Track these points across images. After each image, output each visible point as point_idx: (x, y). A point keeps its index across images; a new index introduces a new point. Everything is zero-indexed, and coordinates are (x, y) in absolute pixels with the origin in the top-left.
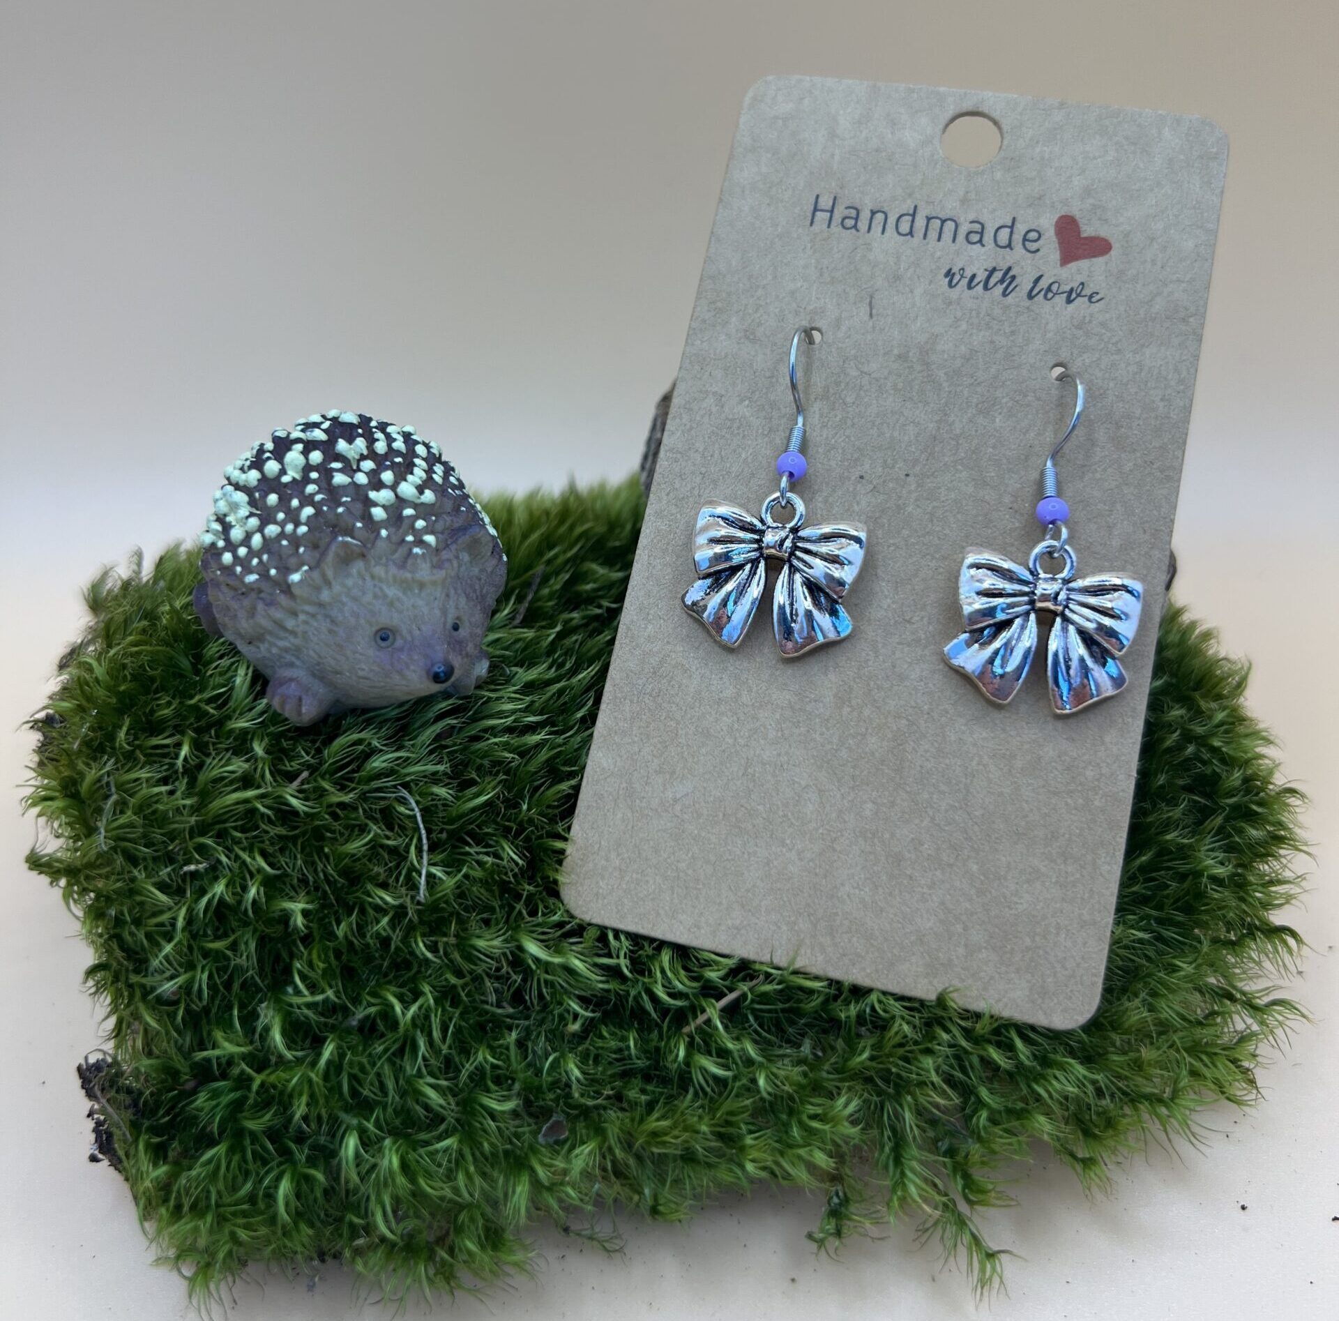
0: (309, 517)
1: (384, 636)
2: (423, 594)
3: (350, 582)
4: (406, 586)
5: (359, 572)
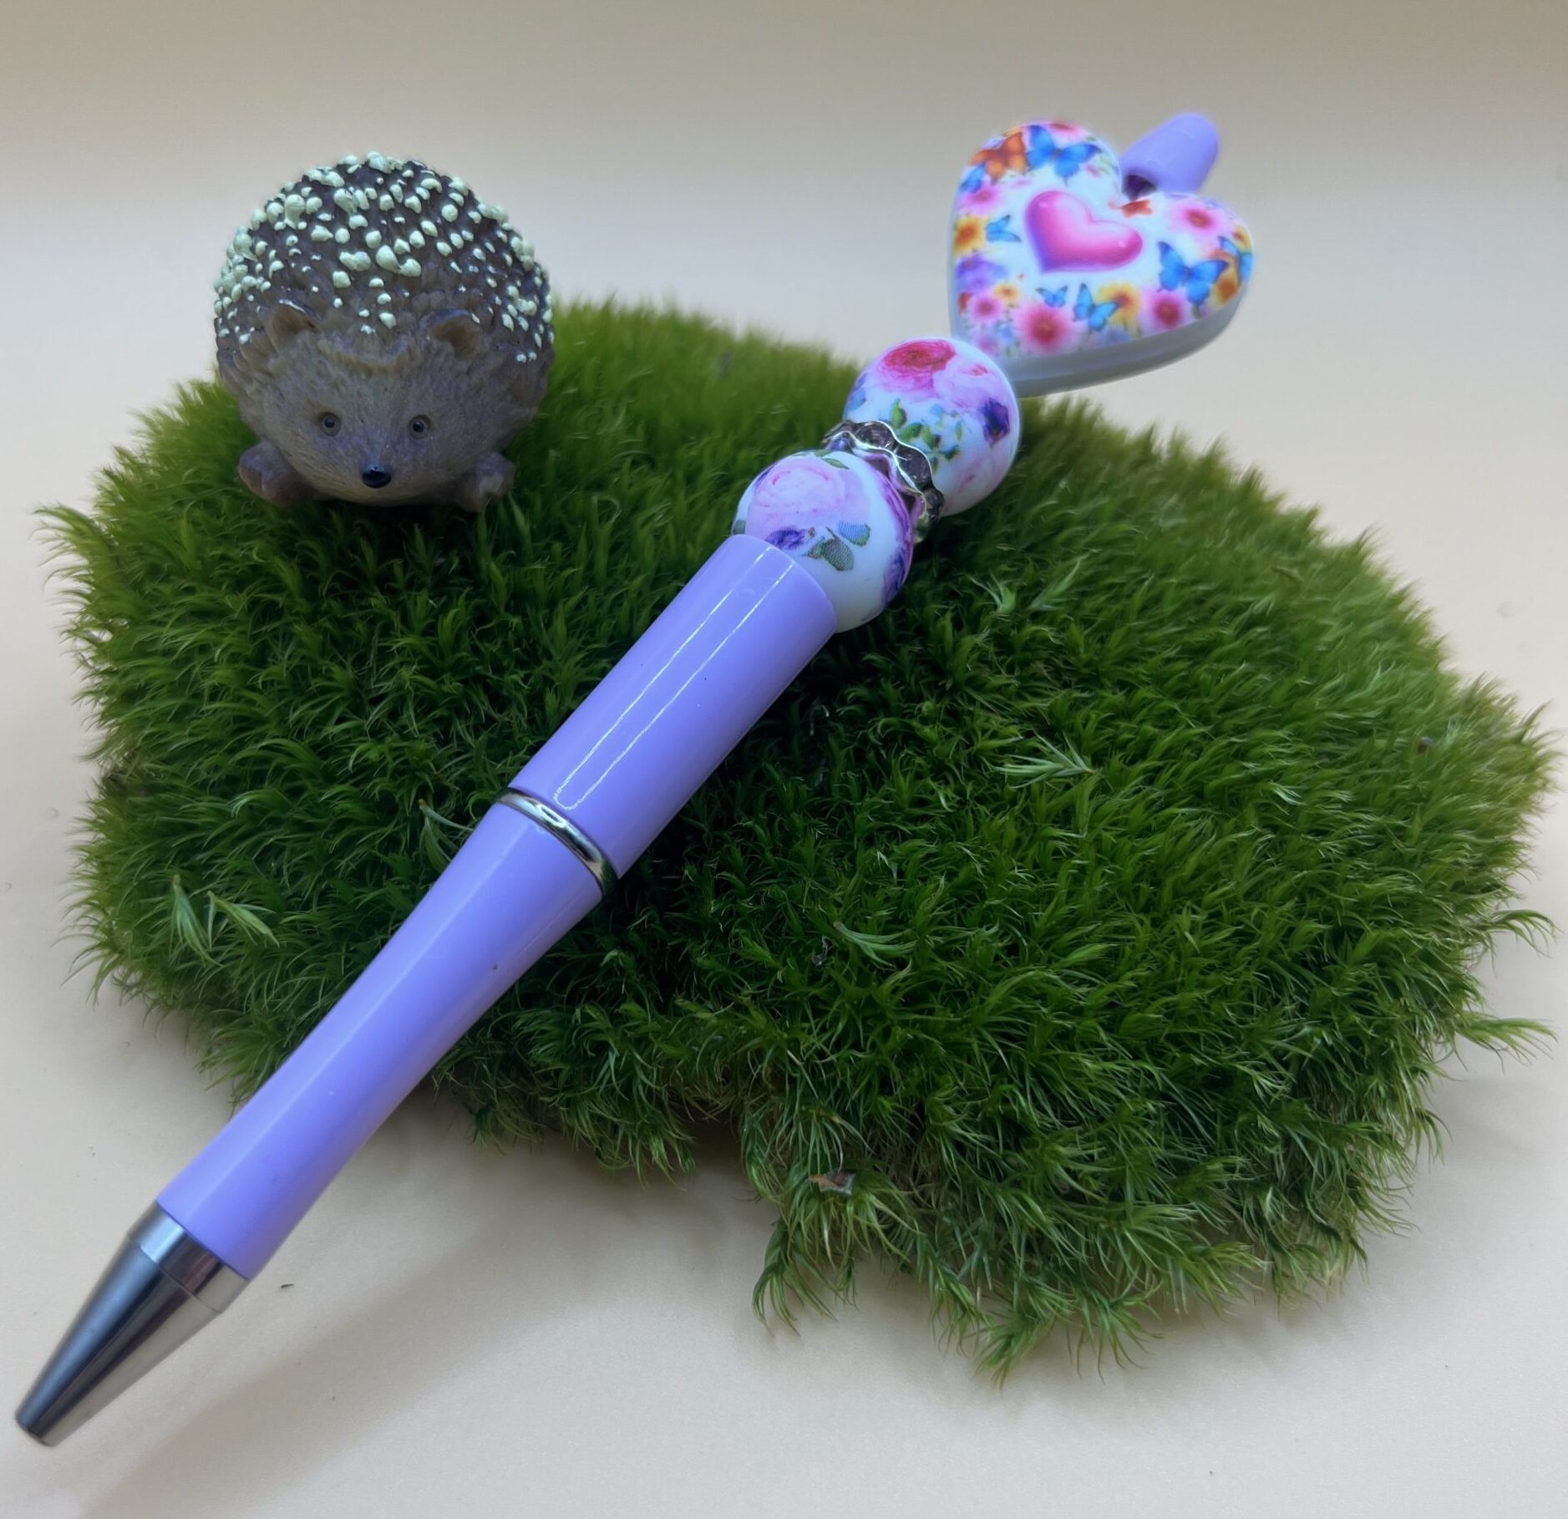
1: (328, 421)
2: (371, 382)
3: (294, 353)
4: (353, 369)
5: (304, 343)
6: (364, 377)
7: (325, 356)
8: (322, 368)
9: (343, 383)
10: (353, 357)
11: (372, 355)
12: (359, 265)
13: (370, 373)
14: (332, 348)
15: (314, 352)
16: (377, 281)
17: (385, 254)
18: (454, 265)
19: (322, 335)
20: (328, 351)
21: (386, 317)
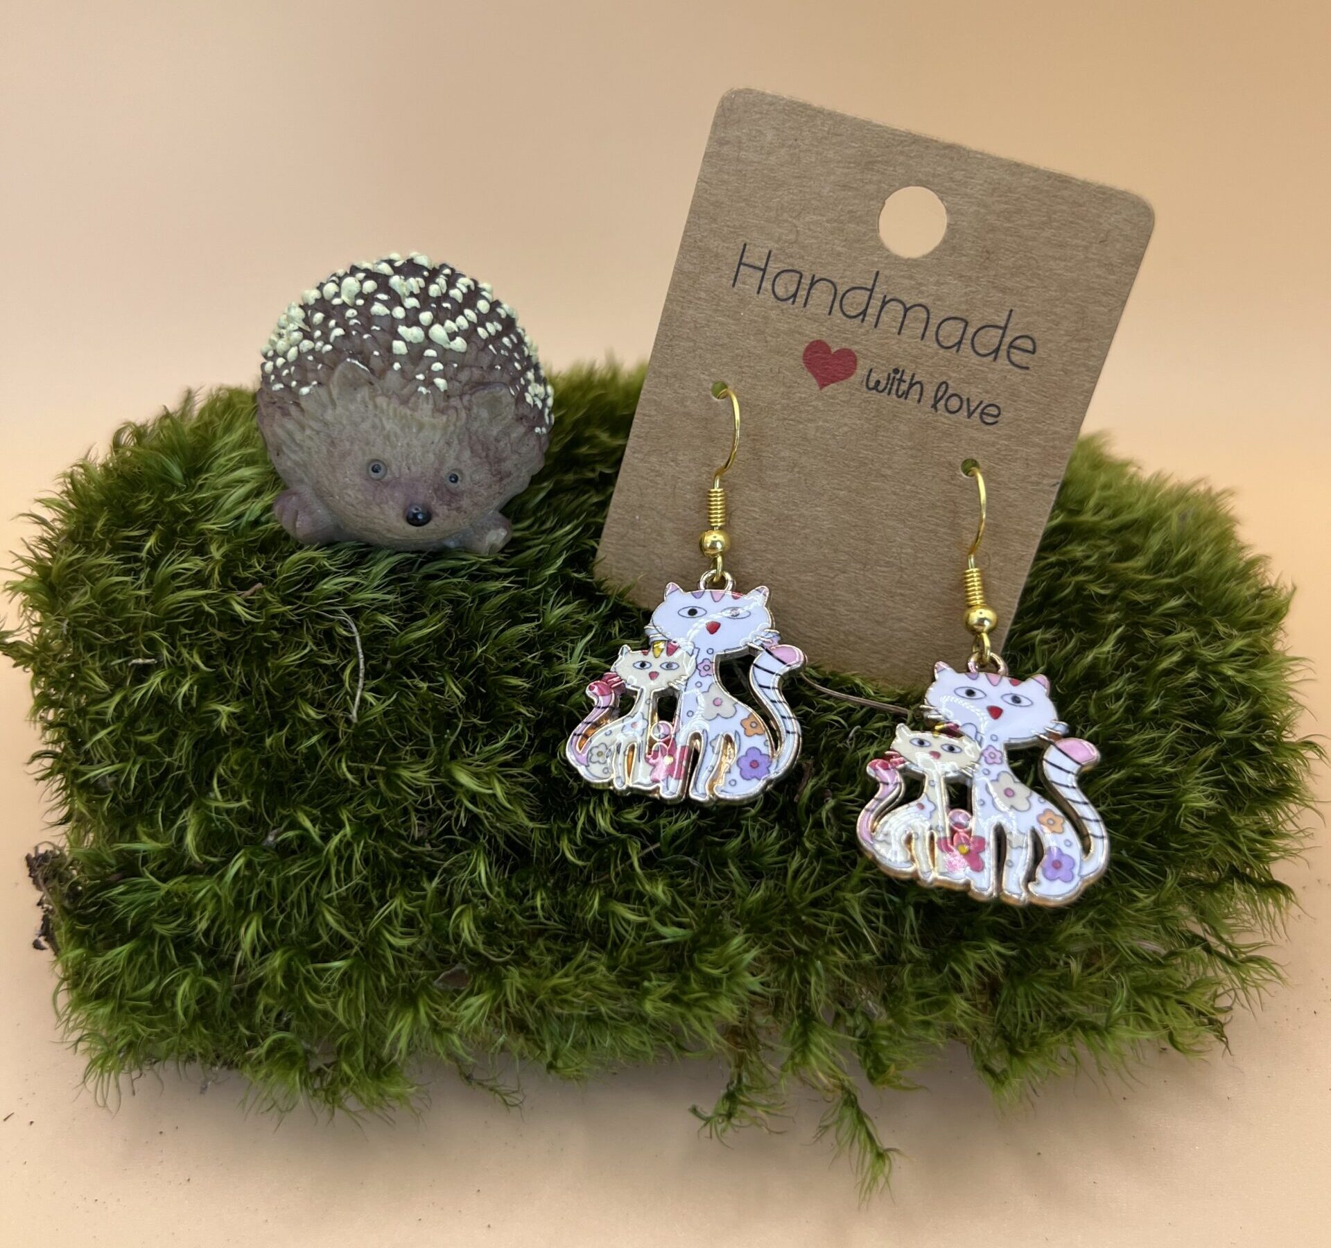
0: (336, 337)
1: (376, 467)
2: (421, 435)
4: (404, 423)
6: (415, 430)
7: (382, 412)
8: (377, 421)
9: (395, 435)
10: (409, 412)
11: (425, 411)
12: (415, 338)
14: (388, 405)
15: (371, 407)
18: (490, 347)
19: (381, 393)
20: (385, 407)
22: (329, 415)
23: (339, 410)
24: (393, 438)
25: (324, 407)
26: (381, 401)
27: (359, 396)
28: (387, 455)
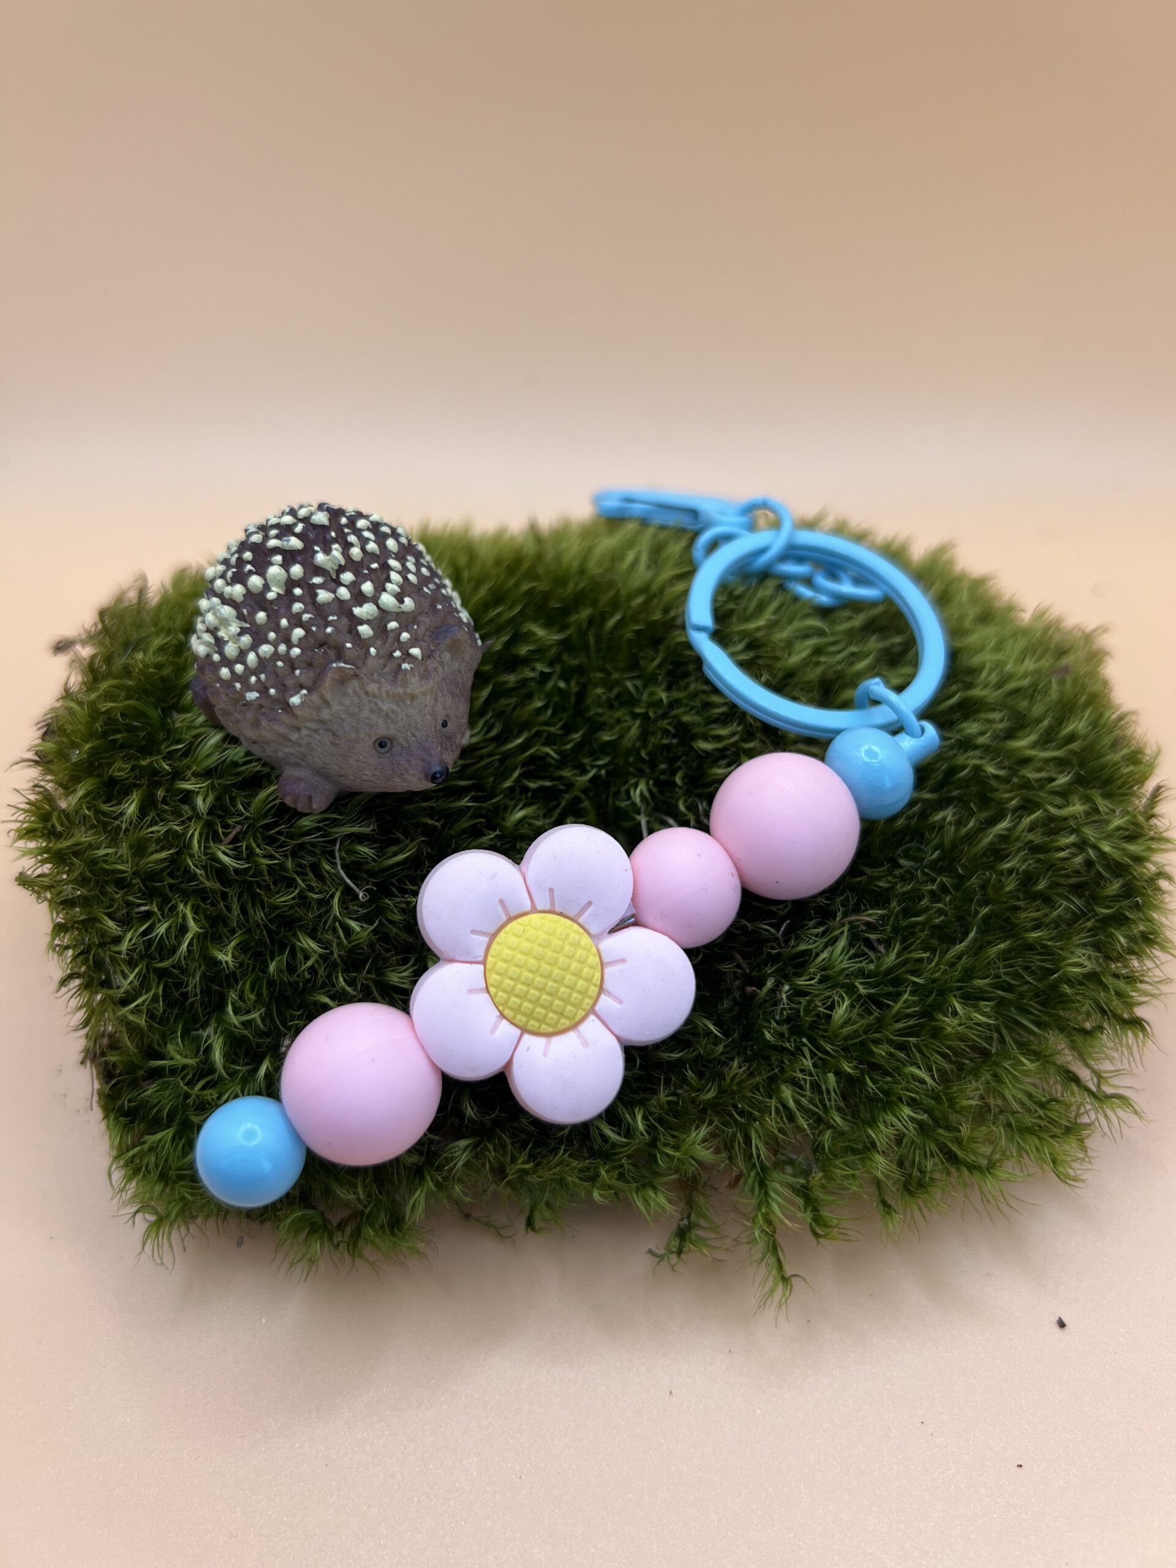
1: (383, 744)
2: (415, 705)
3: (347, 701)
4: (398, 699)
5: (355, 692)
6: (408, 702)
7: (374, 696)
8: (372, 705)
9: (393, 712)
10: (401, 690)
11: (415, 685)
12: (372, 615)
13: (413, 697)
14: (380, 688)
15: (363, 696)
16: (393, 625)
17: (387, 599)
18: (425, 589)
19: (366, 680)
20: (376, 692)
21: (415, 651)
22: (326, 714)
23: (336, 708)
24: (391, 715)
25: (318, 709)
26: (373, 688)
27: (350, 690)
28: (392, 731)
